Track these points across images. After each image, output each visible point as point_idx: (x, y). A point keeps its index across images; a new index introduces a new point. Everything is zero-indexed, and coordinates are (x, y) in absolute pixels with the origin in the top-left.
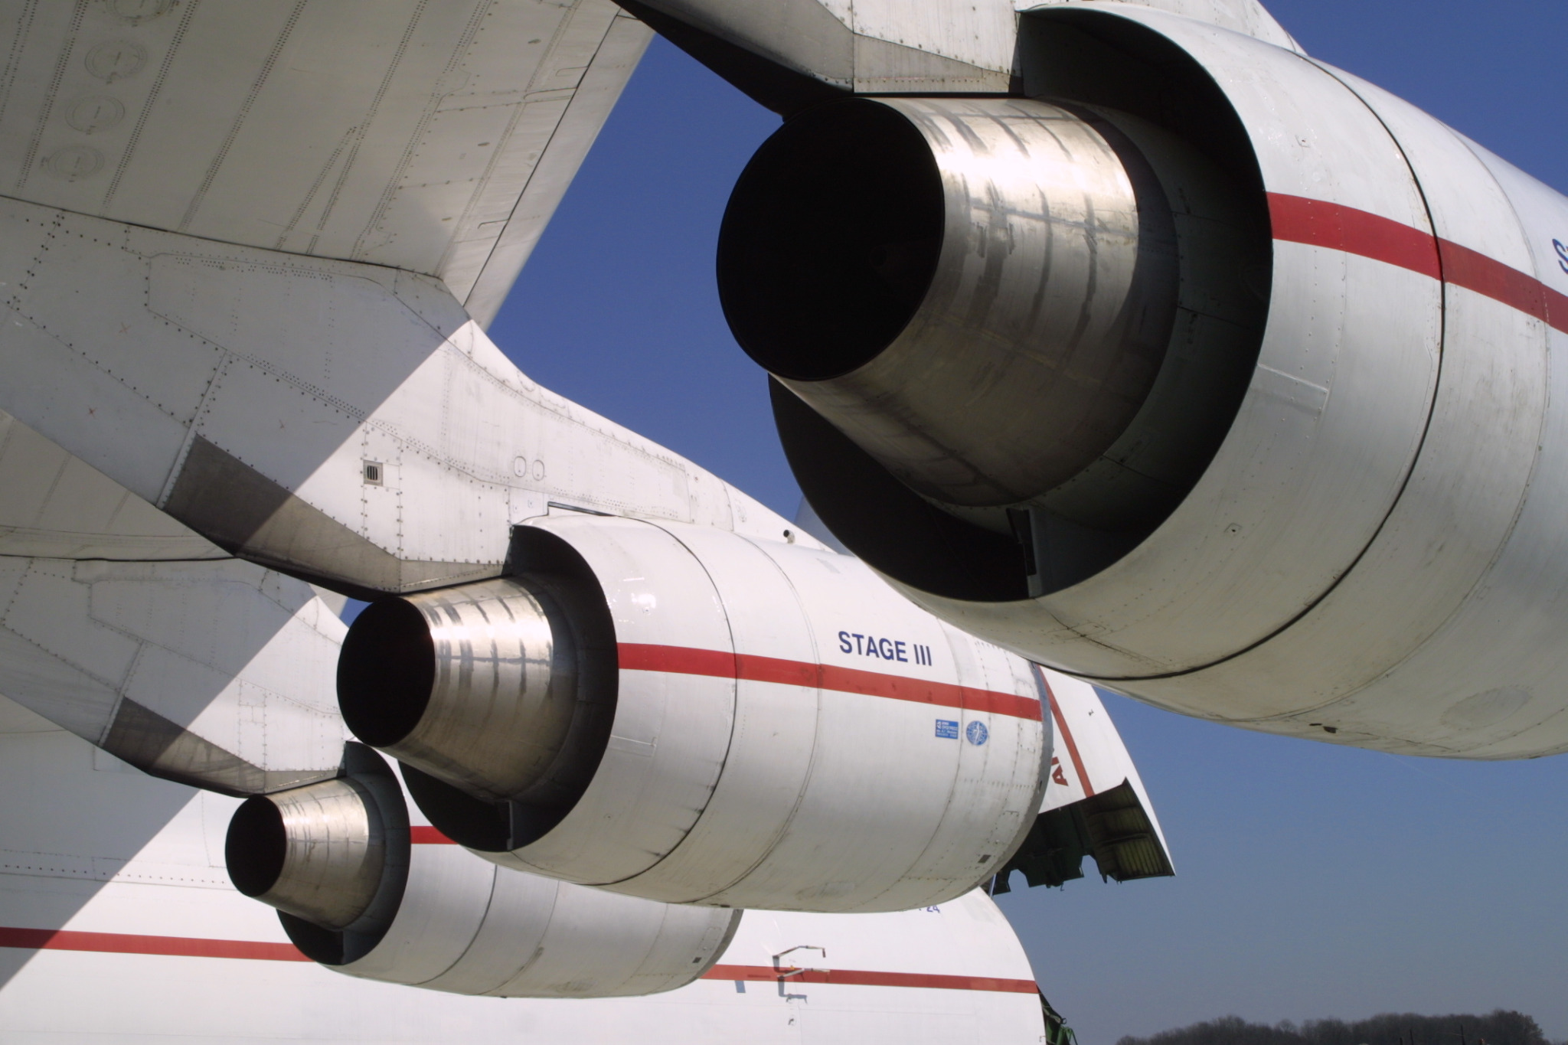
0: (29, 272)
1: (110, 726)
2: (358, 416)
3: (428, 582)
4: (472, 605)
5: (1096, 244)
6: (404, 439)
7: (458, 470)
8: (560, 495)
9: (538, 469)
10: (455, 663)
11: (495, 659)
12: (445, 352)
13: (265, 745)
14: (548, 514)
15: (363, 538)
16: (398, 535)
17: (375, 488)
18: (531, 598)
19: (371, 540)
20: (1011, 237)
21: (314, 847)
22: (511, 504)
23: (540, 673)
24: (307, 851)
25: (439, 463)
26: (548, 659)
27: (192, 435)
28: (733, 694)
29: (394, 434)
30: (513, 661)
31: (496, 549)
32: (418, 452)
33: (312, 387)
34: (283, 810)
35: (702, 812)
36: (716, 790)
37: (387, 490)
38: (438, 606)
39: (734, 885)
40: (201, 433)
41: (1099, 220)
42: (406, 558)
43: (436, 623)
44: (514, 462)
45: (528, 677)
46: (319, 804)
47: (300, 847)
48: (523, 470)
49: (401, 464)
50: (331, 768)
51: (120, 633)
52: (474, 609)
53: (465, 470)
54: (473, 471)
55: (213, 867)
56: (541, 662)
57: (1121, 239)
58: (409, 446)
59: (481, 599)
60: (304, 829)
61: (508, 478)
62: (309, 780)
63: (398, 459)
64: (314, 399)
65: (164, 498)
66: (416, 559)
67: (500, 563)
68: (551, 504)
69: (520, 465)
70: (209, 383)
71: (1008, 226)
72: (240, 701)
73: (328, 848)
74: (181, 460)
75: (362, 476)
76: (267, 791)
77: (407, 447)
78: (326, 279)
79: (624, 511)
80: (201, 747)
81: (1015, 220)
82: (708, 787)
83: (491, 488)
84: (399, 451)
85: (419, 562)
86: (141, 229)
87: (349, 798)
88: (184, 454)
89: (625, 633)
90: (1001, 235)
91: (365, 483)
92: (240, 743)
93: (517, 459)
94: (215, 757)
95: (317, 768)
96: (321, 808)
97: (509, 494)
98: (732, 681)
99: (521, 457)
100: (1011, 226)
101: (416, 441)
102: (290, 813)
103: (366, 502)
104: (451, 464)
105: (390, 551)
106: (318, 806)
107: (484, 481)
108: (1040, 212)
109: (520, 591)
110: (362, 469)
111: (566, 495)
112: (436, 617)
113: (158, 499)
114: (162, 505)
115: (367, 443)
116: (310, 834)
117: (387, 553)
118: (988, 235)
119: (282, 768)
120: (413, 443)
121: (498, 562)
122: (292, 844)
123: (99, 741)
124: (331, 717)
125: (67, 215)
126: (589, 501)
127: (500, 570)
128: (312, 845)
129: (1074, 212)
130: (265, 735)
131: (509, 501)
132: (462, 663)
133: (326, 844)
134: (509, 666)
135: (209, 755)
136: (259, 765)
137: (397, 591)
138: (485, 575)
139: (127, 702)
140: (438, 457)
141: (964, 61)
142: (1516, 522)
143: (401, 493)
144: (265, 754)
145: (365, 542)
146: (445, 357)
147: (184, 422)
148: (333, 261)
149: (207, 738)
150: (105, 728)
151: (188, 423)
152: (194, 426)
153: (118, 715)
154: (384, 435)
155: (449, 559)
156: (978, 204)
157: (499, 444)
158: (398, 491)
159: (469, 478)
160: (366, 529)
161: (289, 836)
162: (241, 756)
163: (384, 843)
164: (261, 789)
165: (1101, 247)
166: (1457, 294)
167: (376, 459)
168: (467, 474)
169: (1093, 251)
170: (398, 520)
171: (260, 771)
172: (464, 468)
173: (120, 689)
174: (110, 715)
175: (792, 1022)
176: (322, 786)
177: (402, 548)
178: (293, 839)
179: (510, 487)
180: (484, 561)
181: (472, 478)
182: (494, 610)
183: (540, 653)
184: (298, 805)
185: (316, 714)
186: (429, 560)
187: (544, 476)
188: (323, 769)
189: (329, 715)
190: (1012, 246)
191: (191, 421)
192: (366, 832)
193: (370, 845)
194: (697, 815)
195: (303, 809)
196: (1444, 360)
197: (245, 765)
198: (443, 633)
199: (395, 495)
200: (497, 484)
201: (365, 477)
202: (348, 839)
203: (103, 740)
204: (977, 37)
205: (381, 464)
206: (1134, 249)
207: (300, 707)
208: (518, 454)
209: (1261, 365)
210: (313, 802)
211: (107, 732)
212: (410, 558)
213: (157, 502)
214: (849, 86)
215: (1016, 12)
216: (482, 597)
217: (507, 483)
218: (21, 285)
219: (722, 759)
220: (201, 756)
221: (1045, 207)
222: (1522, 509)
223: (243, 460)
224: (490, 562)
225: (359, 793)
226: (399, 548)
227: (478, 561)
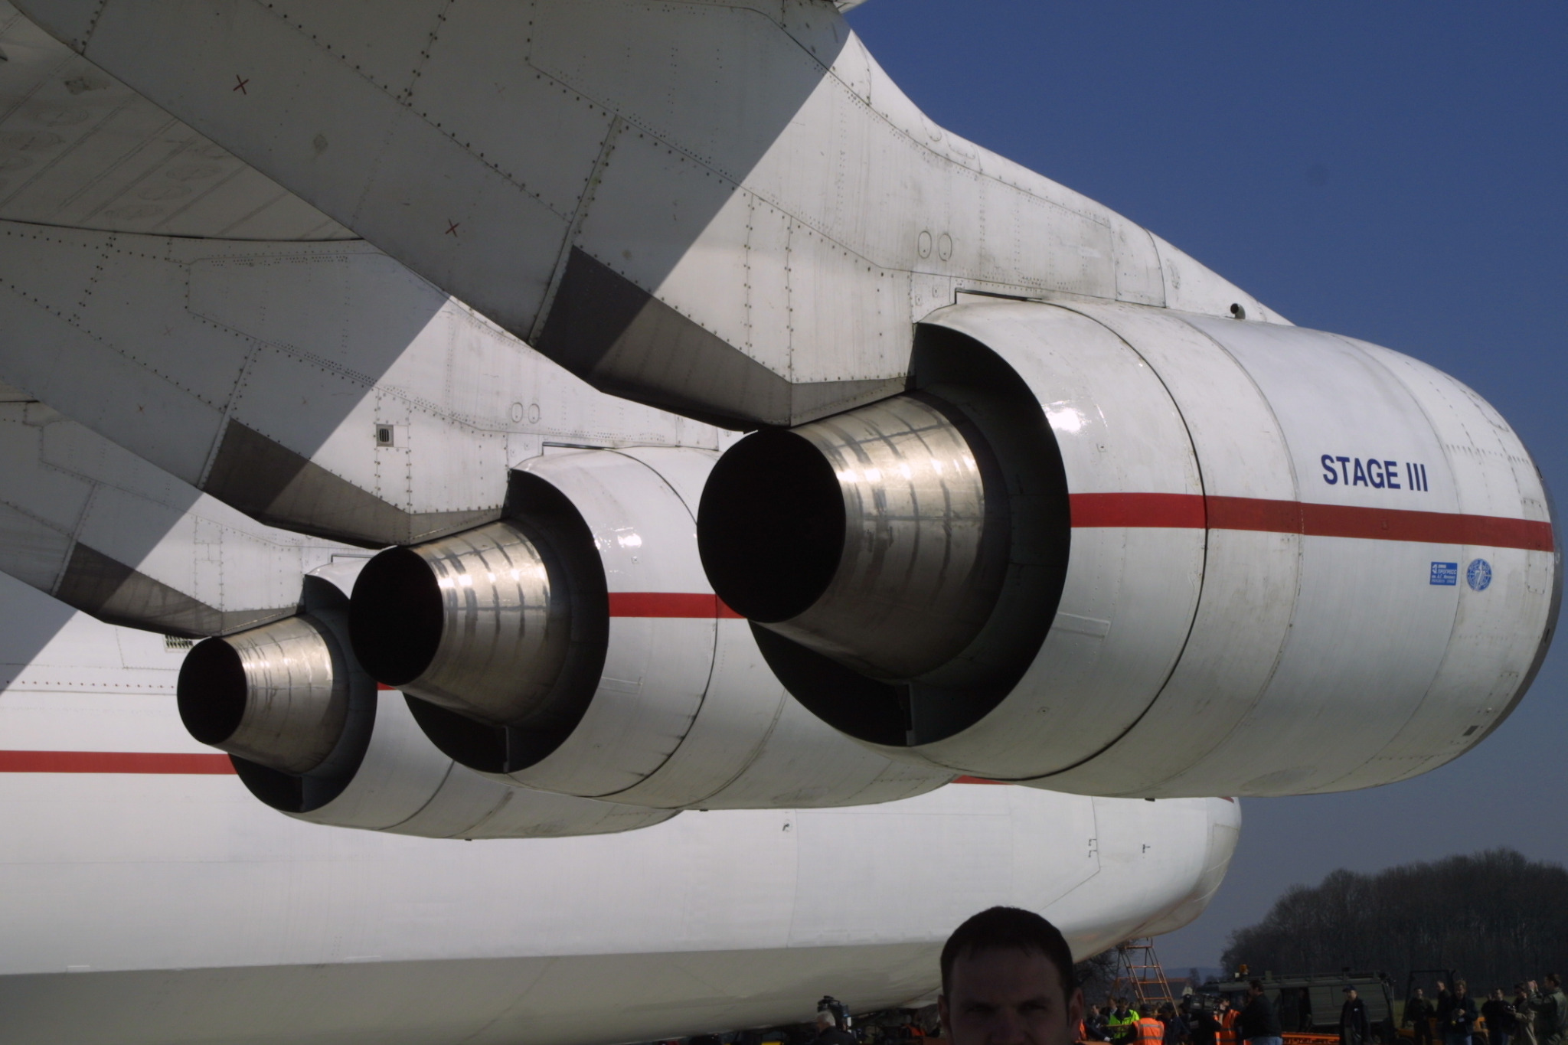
0: (86, 291)
1: (62, 574)
2: (369, 382)
3: (434, 533)
4: (475, 555)
5: (951, 529)
6: (412, 400)
7: (461, 423)
8: (554, 435)
9: (534, 412)
10: (461, 614)
11: (497, 608)
12: (449, 312)
13: (222, 584)
14: (543, 454)
15: (377, 498)
16: (408, 491)
17: (387, 449)
18: (529, 544)
19: (384, 499)
20: (891, 535)
21: (275, 694)
22: (510, 448)
23: (537, 618)
24: (269, 699)
25: (443, 419)
26: (544, 605)
27: (227, 420)
28: (714, 633)
29: (403, 396)
30: (513, 609)
31: (494, 494)
32: (425, 411)
33: (330, 363)
34: (242, 654)
35: (683, 738)
36: (697, 719)
37: (398, 450)
38: (444, 559)
39: (713, 795)
40: (234, 417)
41: (954, 512)
42: (415, 512)
43: (442, 573)
44: (511, 409)
45: (526, 623)
46: (280, 647)
47: (261, 694)
48: (519, 416)
49: (410, 424)
50: (290, 605)
51: (73, 476)
52: (478, 558)
53: (467, 423)
54: (474, 422)
55: (127, 668)
56: (539, 608)
57: (970, 523)
58: (417, 406)
59: (483, 549)
60: (265, 675)
61: (506, 424)
62: (267, 620)
63: (407, 419)
64: (333, 374)
65: (204, 480)
66: (424, 512)
67: (499, 507)
68: (545, 444)
69: (517, 411)
70: (241, 370)
71: (889, 528)
72: (195, 539)
73: (290, 694)
74: (218, 444)
75: (375, 439)
76: (224, 633)
77: (415, 407)
78: (342, 260)
79: (613, 442)
80: (156, 590)
81: (895, 524)
82: (689, 717)
83: (491, 436)
84: (408, 412)
85: (427, 515)
86: (181, 239)
87: (311, 638)
88: (220, 438)
89: (617, 581)
90: (885, 536)
91: (378, 445)
92: (196, 584)
93: (515, 406)
94: (171, 600)
95: (275, 606)
96: (282, 651)
97: (507, 440)
98: (713, 620)
99: (519, 403)
100: (891, 528)
101: (423, 401)
102: (250, 658)
103: (379, 463)
104: (455, 418)
105: (400, 507)
106: (279, 650)
107: (484, 430)
108: (912, 514)
109: (518, 537)
110: (375, 432)
111: (559, 434)
112: (443, 570)
113: (199, 481)
114: (202, 486)
115: (379, 408)
116: (271, 680)
117: (398, 510)
118: (875, 537)
119: (240, 608)
120: (420, 403)
121: (497, 506)
122: (253, 691)
123: (51, 590)
124: (289, 550)
125: (117, 236)
126: (581, 437)
127: (499, 514)
128: (274, 691)
129: (937, 510)
130: (221, 574)
131: (507, 446)
132: (468, 613)
133: (288, 690)
134: (510, 614)
135: (164, 598)
136: (215, 606)
137: (407, 544)
138: (486, 520)
139: (80, 547)
140: (443, 413)
141: (872, 378)
142: (1272, 677)
143: (410, 451)
144: (222, 594)
145: (378, 501)
146: (448, 317)
147: (220, 409)
148: (347, 242)
149: (162, 581)
150: (58, 575)
151: (223, 409)
152: (229, 411)
153: (72, 561)
154: (394, 399)
155: (453, 509)
156: (869, 517)
157: (498, 393)
158: (407, 450)
159: (471, 429)
160: (379, 489)
161: (249, 683)
162: (197, 598)
163: (348, 687)
164: (218, 632)
165: (955, 531)
166: (1218, 536)
167: (387, 422)
168: (469, 425)
169: (949, 535)
170: (408, 478)
171: (217, 612)
172: (466, 420)
173: (73, 533)
174: (63, 562)
175: (787, 828)
176: (280, 625)
177: (411, 503)
178: (253, 686)
179: (508, 432)
180: (484, 507)
181: (473, 429)
182: (494, 557)
183: (537, 598)
184: (257, 648)
185: (274, 548)
186: (435, 511)
187: (539, 418)
188: (282, 606)
189: (288, 548)
190: (891, 541)
191: (226, 407)
192: (330, 676)
193: (334, 690)
194: (678, 741)
195: (263, 653)
196: (1204, 585)
197: (201, 607)
198: (448, 582)
199: (405, 453)
200: (496, 431)
201: (377, 441)
202: (310, 684)
203: (56, 589)
204: (882, 356)
205: (392, 426)
206: (979, 529)
207: (257, 541)
208: (515, 401)
209: (1060, 612)
210: (273, 644)
211: (60, 580)
212: (419, 512)
213: (198, 484)
214: (788, 423)
215: (914, 324)
216: (484, 546)
217: (504, 430)
218: (80, 303)
219: (702, 692)
220: (156, 601)
221: (916, 510)
222: (1276, 668)
223: (271, 438)
224: (489, 507)
225: (321, 633)
226: (408, 504)
227: (479, 508)
